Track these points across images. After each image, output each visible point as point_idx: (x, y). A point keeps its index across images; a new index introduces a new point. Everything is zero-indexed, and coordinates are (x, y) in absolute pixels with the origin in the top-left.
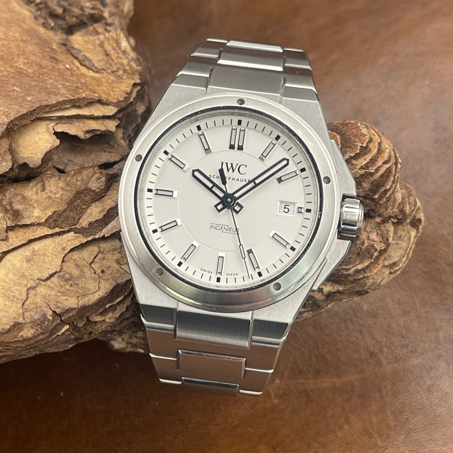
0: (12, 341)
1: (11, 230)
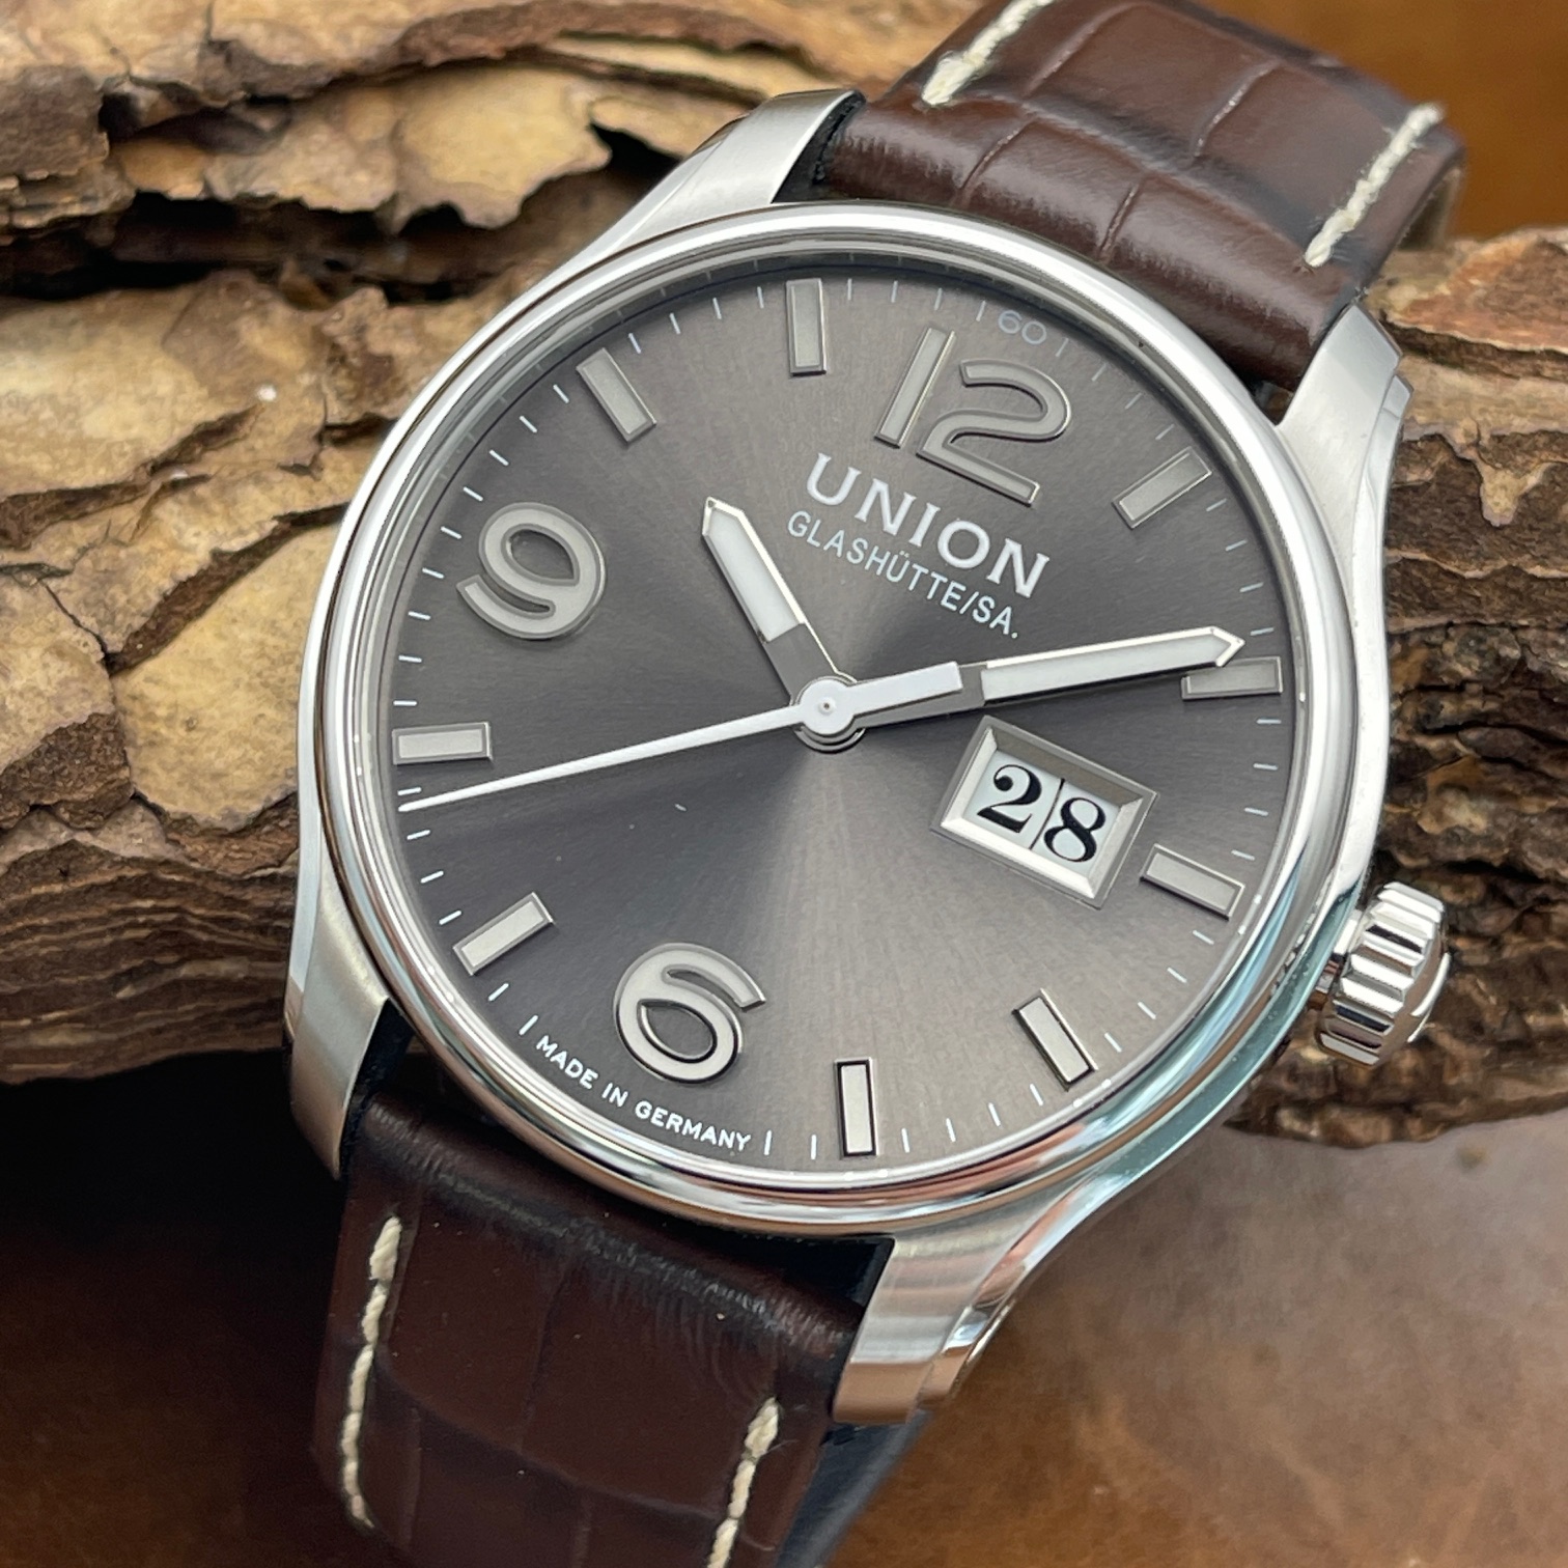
0: (258, 873)
1: (339, 443)
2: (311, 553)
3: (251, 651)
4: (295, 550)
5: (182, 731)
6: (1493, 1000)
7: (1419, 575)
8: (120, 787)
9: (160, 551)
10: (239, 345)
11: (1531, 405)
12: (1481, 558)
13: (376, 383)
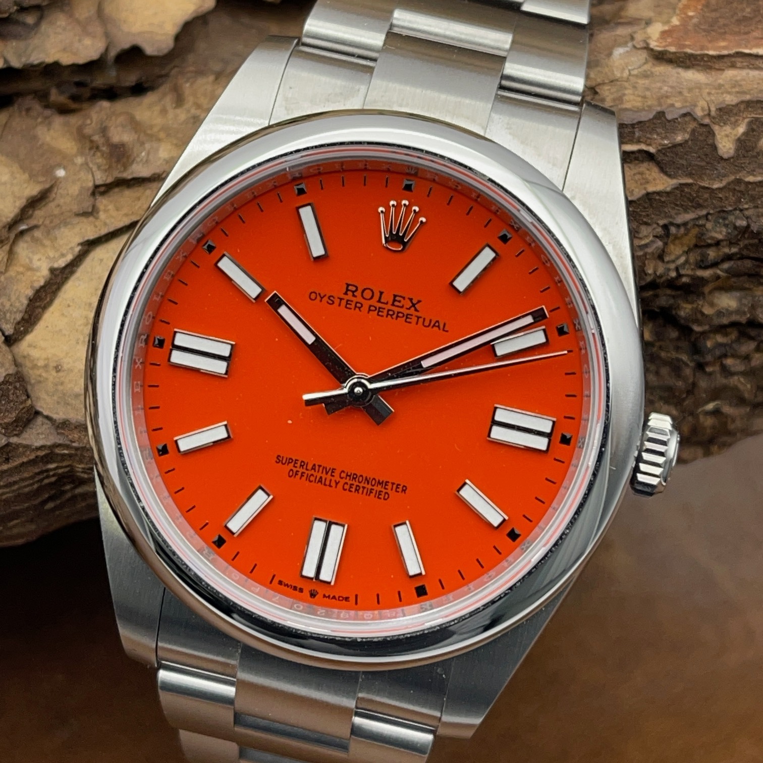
2: (101, 260)
3: (80, 322)
4: (93, 260)
5: (54, 373)
6: (749, 386)
7: (689, 191)
8: (28, 410)
9: (22, 273)
10: (40, 143)
11: (734, 86)
12: (720, 177)
13: (118, 161)
